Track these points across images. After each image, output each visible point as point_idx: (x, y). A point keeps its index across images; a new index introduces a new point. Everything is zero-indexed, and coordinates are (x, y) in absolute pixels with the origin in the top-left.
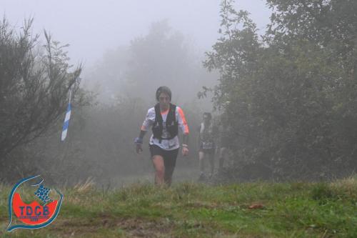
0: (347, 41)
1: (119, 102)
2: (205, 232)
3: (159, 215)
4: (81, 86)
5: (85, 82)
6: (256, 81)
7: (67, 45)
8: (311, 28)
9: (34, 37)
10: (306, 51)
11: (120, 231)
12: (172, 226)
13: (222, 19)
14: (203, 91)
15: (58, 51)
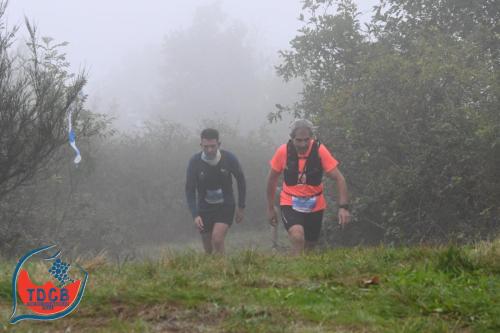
0: (497, 29)
1: (148, 131)
2: (272, 323)
3: (202, 298)
4: (87, 106)
6: (358, 94)
7: (65, 44)
8: (443, 9)
10: (434, 46)
11: (143, 323)
12: (224, 314)
14: (276, 111)
15: (50, 52)
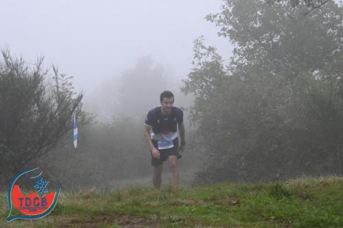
0: (293, 69)
1: (113, 121)
2: (186, 226)
3: (148, 212)
4: (83, 109)
5: (87, 106)
7: (72, 77)
8: (265, 59)
9: (45, 71)
10: (262, 78)
11: (117, 226)
12: (159, 221)
13: (195, 53)
15: (64, 82)
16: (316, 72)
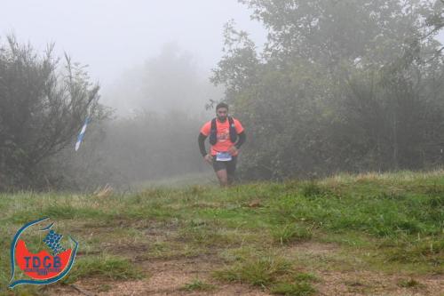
2: (209, 229)
3: (169, 215)
4: (100, 102)
7: (87, 66)
8: (303, 45)
9: (56, 59)
10: (298, 66)
11: (134, 231)
13: (225, 39)
14: (210, 103)
15: (79, 71)
16: (358, 59)
